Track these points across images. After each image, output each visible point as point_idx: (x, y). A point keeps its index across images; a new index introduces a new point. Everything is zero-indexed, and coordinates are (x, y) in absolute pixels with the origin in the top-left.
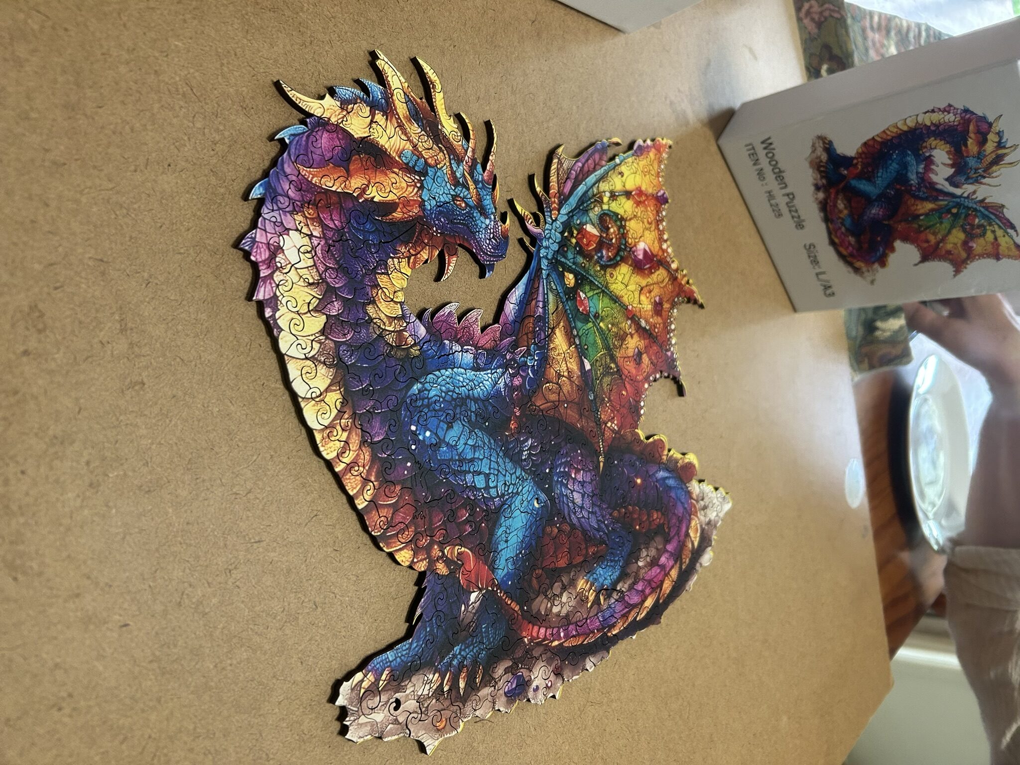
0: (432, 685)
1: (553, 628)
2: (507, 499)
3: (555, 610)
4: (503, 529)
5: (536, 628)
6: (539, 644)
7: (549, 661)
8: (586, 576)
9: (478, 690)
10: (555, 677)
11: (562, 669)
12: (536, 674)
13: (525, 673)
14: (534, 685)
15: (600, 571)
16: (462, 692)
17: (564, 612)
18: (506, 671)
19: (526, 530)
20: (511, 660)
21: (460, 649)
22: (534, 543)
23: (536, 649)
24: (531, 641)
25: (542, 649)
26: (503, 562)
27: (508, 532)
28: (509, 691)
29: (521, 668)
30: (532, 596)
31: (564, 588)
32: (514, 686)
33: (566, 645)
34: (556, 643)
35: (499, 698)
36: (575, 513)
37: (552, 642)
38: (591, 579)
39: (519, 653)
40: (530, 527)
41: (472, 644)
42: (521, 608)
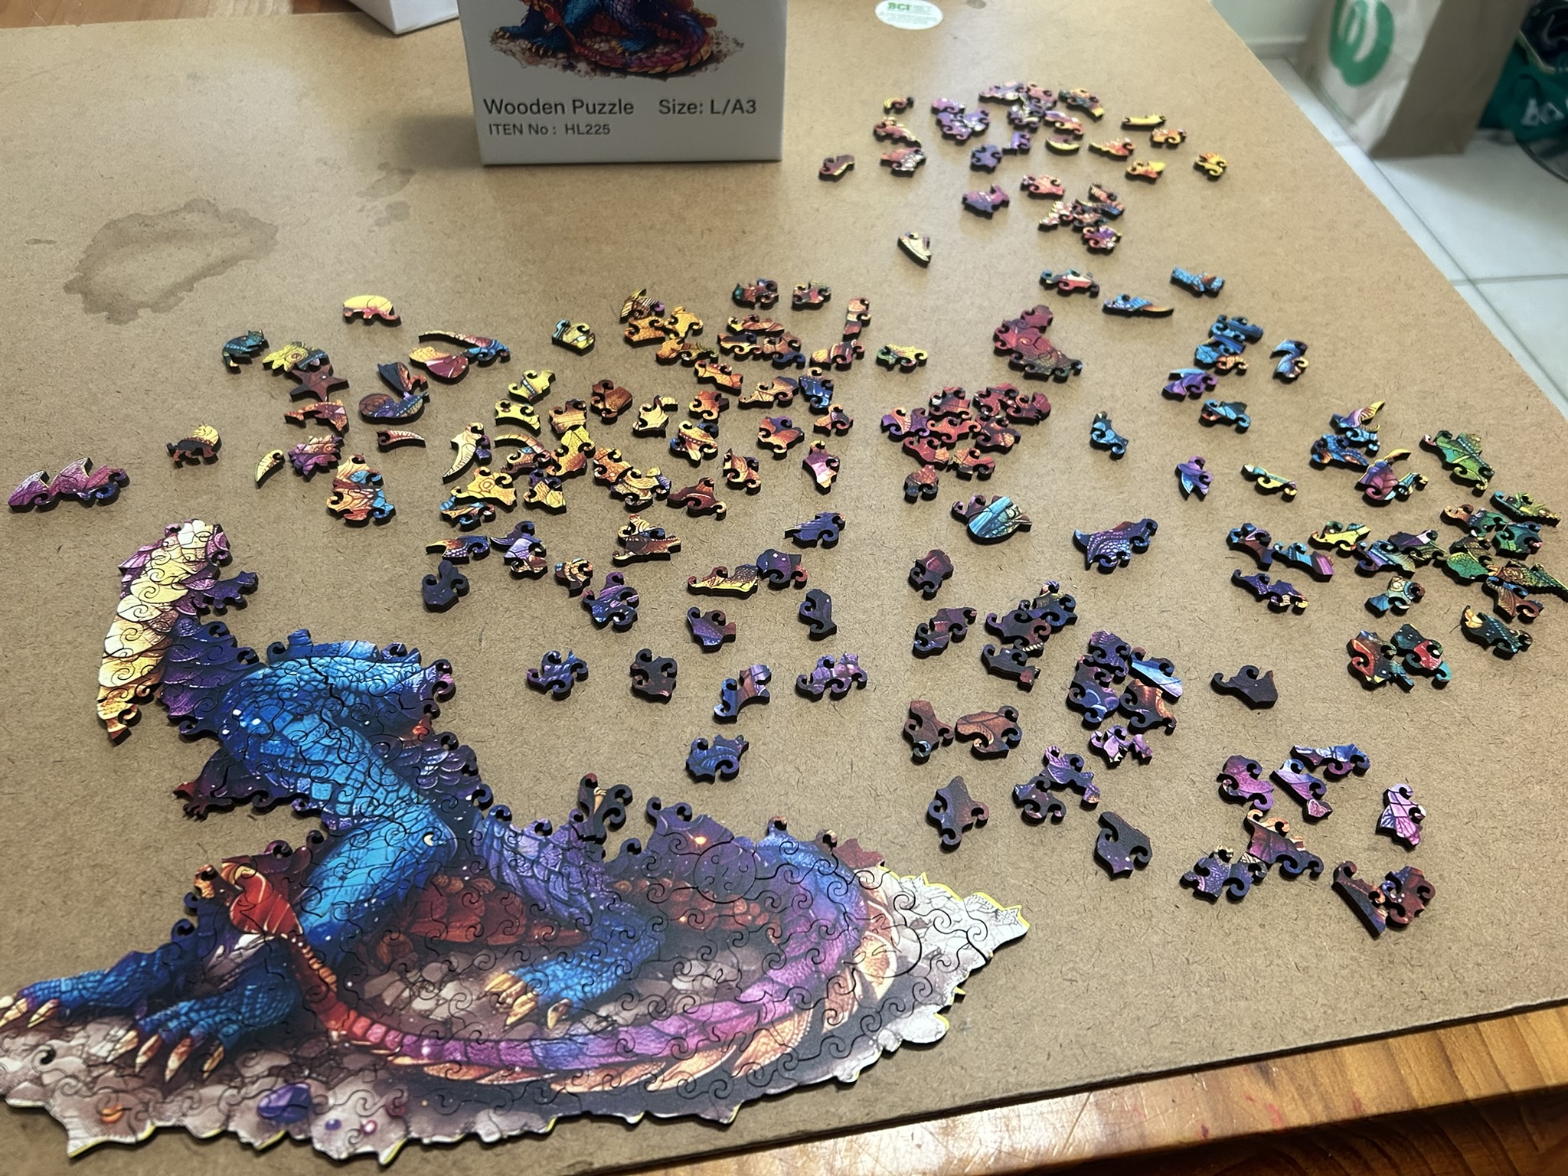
0: (118, 1046)
1: (406, 1034)
2: (365, 823)
3: (419, 1005)
4: (343, 859)
5: (363, 1022)
6: (365, 1050)
7: (380, 1087)
8: (515, 969)
9: (203, 1083)
10: (386, 1119)
11: (408, 1111)
12: (342, 1099)
13: (315, 1088)
14: (331, 1116)
15: (556, 970)
16: (168, 1075)
17: (441, 1014)
18: (273, 1072)
19: (391, 872)
20: (289, 1056)
21: (191, 1009)
22: (401, 892)
23: (353, 1057)
24: (343, 1039)
25: (365, 1060)
26: (325, 904)
27: (351, 865)
28: (267, 1109)
29: (309, 1077)
30: (372, 970)
31: (452, 975)
32: (283, 1102)
33: (431, 1071)
34: (406, 1061)
35: (243, 1112)
36: (514, 868)
37: (397, 1055)
38: (529, 977)
39: (310, 1051)
40: (402, 869)
41: (217, 1007)
42: (341, 982)
